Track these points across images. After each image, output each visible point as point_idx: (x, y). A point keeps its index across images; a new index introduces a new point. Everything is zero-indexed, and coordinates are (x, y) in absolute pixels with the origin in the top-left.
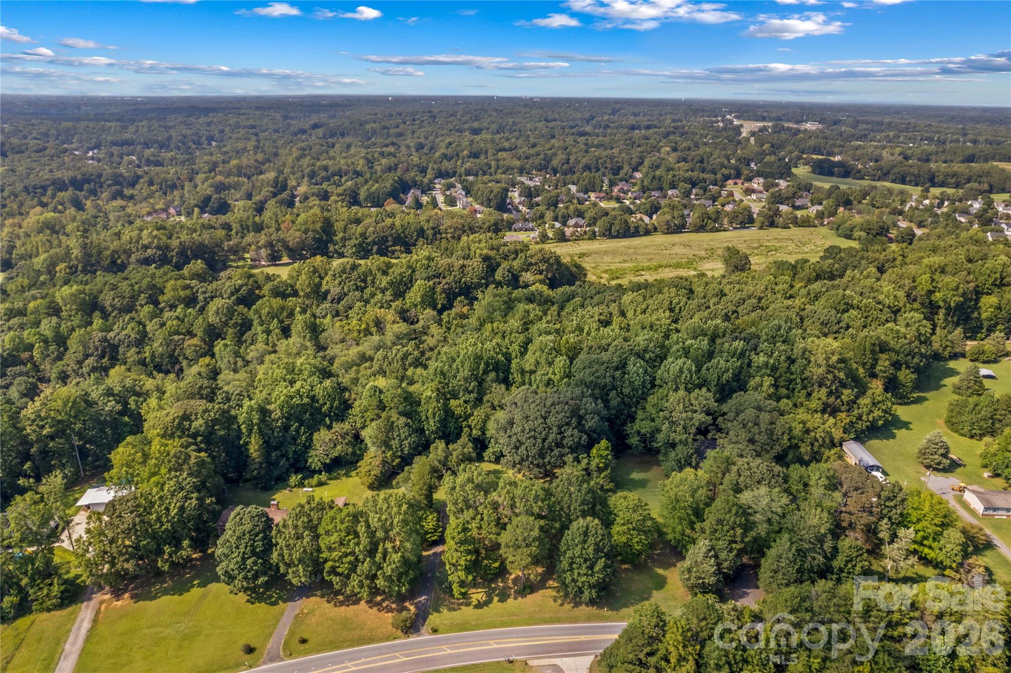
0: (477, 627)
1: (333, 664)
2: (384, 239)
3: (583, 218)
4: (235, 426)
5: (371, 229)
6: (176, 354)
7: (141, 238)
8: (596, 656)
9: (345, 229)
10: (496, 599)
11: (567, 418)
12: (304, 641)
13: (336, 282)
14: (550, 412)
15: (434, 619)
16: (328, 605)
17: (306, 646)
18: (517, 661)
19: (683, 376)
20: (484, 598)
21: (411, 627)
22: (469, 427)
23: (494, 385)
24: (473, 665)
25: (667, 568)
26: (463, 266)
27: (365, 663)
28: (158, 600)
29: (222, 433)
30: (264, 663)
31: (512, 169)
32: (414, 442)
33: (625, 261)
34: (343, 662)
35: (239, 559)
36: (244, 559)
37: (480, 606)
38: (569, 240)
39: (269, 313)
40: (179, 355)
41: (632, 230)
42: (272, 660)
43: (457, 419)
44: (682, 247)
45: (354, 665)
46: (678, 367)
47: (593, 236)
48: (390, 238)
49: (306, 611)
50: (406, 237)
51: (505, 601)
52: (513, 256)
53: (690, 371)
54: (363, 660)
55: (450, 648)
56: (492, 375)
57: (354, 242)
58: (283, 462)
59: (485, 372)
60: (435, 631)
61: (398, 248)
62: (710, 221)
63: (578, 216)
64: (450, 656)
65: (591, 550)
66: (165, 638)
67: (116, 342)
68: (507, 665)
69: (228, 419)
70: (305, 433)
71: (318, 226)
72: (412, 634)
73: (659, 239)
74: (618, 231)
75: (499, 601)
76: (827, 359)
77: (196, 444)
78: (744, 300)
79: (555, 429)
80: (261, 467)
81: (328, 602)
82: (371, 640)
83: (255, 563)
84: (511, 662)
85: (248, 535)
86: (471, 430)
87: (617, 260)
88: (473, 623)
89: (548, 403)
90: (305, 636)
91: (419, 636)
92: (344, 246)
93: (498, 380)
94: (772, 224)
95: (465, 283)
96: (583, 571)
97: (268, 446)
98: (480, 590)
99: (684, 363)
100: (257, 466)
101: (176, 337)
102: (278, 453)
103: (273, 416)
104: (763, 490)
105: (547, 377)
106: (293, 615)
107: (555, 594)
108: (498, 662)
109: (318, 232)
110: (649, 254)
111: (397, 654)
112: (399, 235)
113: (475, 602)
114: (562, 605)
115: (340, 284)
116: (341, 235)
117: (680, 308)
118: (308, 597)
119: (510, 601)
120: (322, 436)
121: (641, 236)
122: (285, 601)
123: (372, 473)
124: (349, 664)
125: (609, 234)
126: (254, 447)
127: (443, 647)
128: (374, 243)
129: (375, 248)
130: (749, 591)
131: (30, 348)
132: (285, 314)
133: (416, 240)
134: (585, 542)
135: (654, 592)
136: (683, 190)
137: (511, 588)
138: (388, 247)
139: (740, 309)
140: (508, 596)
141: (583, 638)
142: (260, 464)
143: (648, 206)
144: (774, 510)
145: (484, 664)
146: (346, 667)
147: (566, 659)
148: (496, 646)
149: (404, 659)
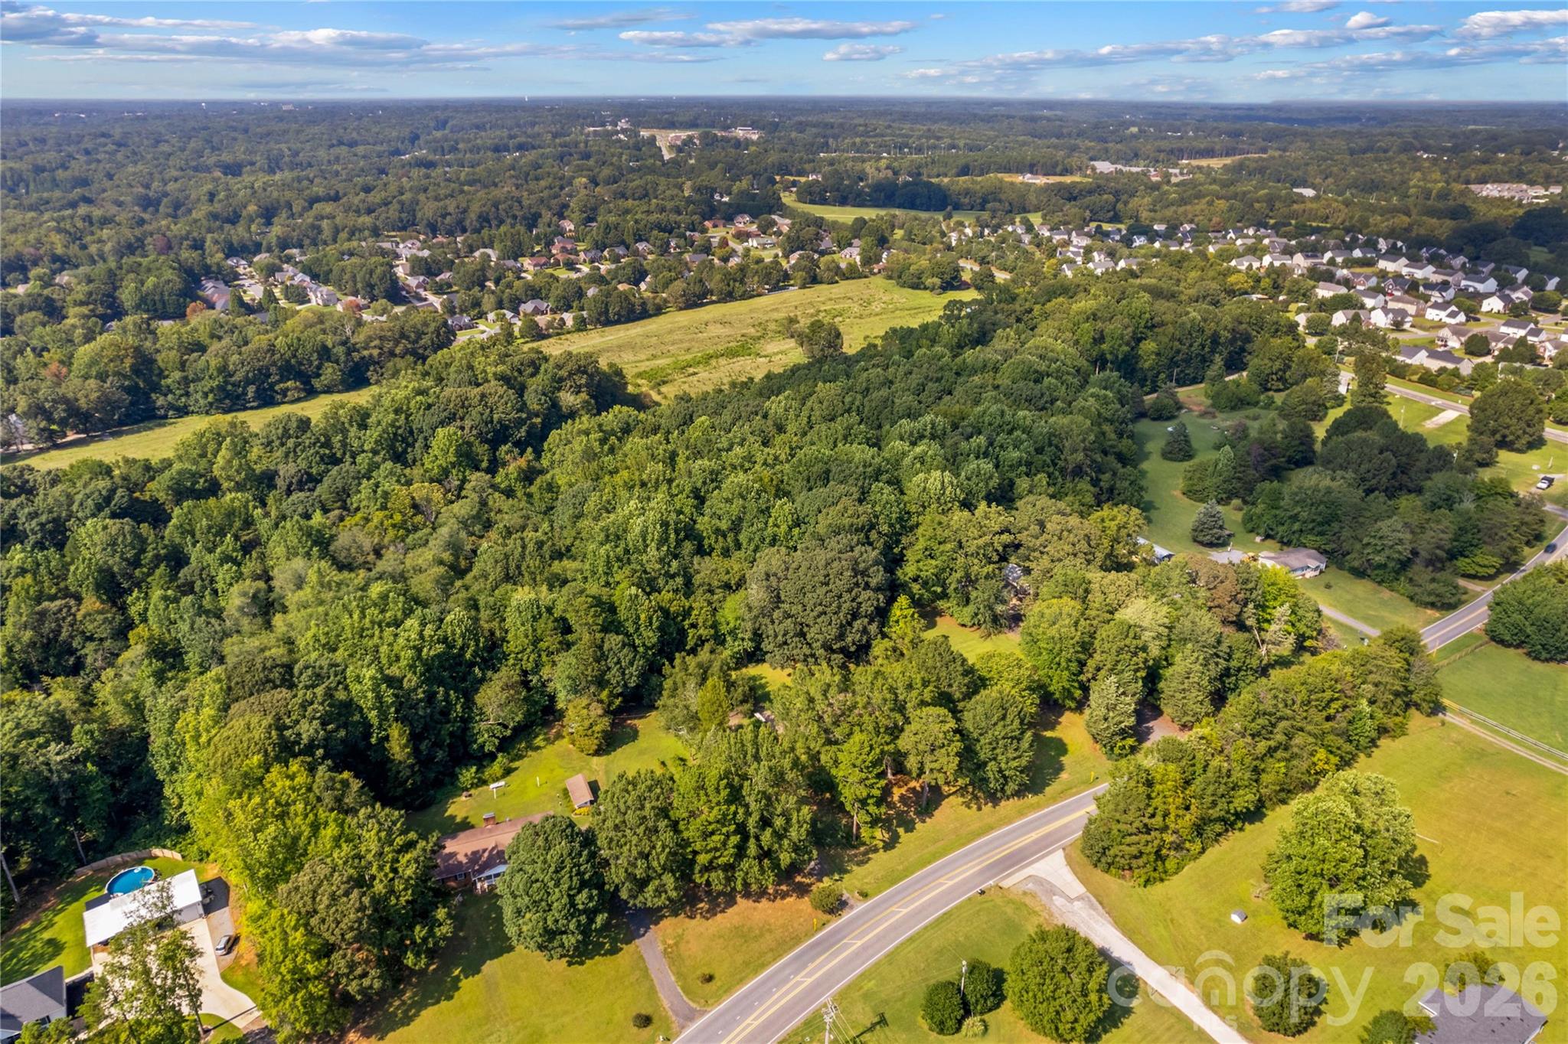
0: (907, 872)
1: (778, 986)
2: (263, 374)
5: (234, 358)
8: (1063, 849)
9: (181, 363)
10: (901, 830)
12: (710, 979)
15: (853, 881)
16: (694, 922)
17: (718, 982)
18: (986, 889)
20: (887, 836)
24: (945, 914)
27: (817, 968)
30: (682, 1027)
31: (360, 231)
34: (786, 980)
37: (889, 846)
38: (549, 336)
39: (209, 527)
40: (72, 637)
41: (638, 309)
42: (689, 1019)
43: (675, 618)
44: (719, 325)
45: (805, 977)
47: (582, 326)
48: (273, 370)
49: (671, 942)
50: (301, 364)
51: (915, 829)
52: (530, 370)
54: (812, 965)
55: (903, 907)
57: (207, 384)
60: (863, 895)
61: (289, 384)
63: (533, 298)
64: (910, 916)
70: (458, 699)
71: (125, 365)
72: (841, 911)
74: (618, 313)
75: (907, 832)
81: (691, 917)
82: (797, 940)
83: (591, 898)
84: (983, 892)
85: (568, 860)
87: (643, 357)
88: (901, 867)
90: (707, 971)
91: (852, 909)
92: (187, 394)
93: (696, 552)
94: (814, 280)
95: (500, 421)
100: (408, 772)
103: (405, 684)
104: (1139, 602)
106: (659, 954)
107: (961, 800)
108: (970, 899)
109: (125, 377)
110: (682, 341)
112: (288, 362)
113: (880, 844)
114: (979, 809)
116: (177, 375)
118: (656, 923)
119: (919, 826)
120: (493, 696)
121: (650, 316)
122: (628, 942)
123: (597, 728)
124: (798, 978)
125: (607, 319)
126: (398, 743)
127: (894, 909)
128: (248, 382)
129: (251, 390)
133: (319, 367)
135: (1062, 758)
136: (658, 243)
137: (907, 812)
138: (272, 386)
140: (913, 822)
141: (1034, 836)
142: (412, 767)
143: (629, 270)
144: (1160, 622)
145: (957, 908)
146: (799, 983)
147: (1036, 865)
148: (950, 883)
149: (860, 942)
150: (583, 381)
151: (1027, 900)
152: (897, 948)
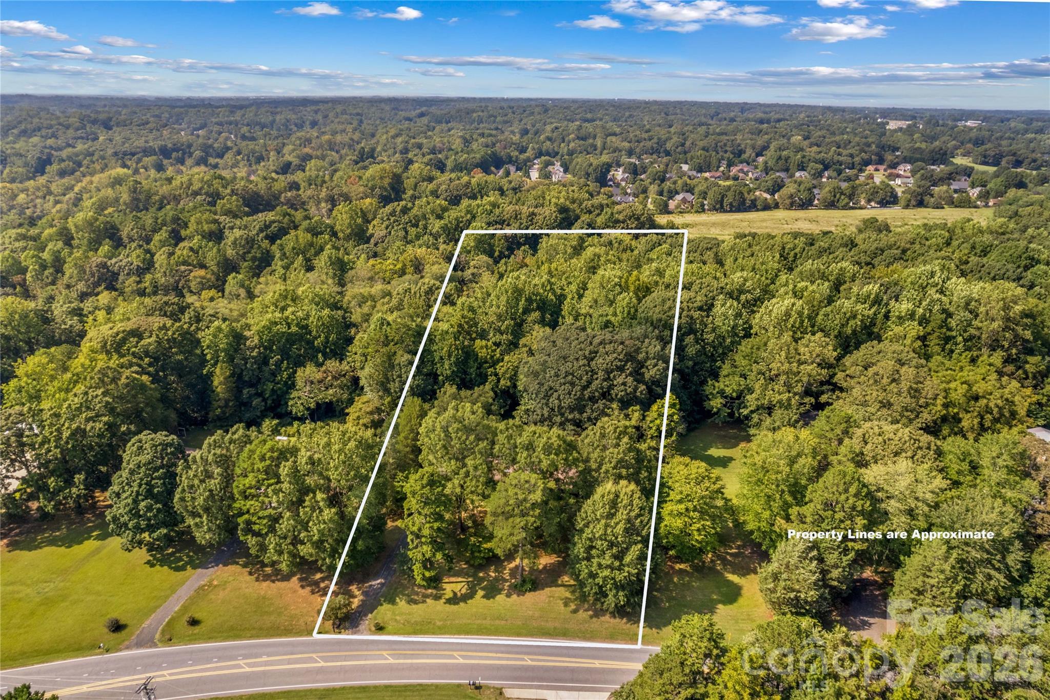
0: (442, 630)
1: (221, 659)
3: (693, 194)
4: (198, 352)
5: (443, 187)
6: (180, 285)
7: (191, 184)
9: (416, 186)
10: (481, 593)
11: (620, 360)
12: (194, 622)
13: (383, 226)
14: (596, 352)
15: (384, 612)
16: (249, 578)
17: (196, 629)
18: (488, 687)
19: (791, 320)
20: (464, 591)
21: (347, 619)
22: (496, 375)
23: (536, 327)
24: (421, 685)
25: (744, 575)
26: (533, 214)
27: (266, 664)
28: (39, 551)
29: (180, 357)
30: (128, 648)
31: (620, 151)
32: (418, 386)
34: (236, 659)
35: (130, 501)
36: (136, 502)
37: (455, 600)
39: (294, 248)
41: (748, 203)
42: (139, 645)
43: (481, 363)
44: (807, 222)
45: (249, 665)
46: (784, 308)
47: (702, 210)
49: (215, 583)
51: (493, 597)
52: (597, 212)
53: (800, 314)
54: (265, 658)
56: (536, 315)
58: (256, 401)
59: (526, 311)
60: (380, 629)
62: (843, 197)
63: (687, 192)
64: (391, 668)
65: (620, 529)
66: (20, 600)
67: (116, 269)
68: (470, 691)
69: (189, 341)
70: (288, 368)
71: (387, 181)
72: (345, 628)
73: (780, 214)
74: (731, 204)
75: (484, 597)
77: (139, 366)
78: (883, 251)
79: (601, 374)
80: (226, 406)
81: (251, 574)
82: (287, 632)
83: (149, 508)
84: (478, 688)
85: (143, 469)
86: (499, 380)
87: (727, 233)
88: (439, 623)
89: (596, 341)
90: (197, 616)
91: (355, 633)
93: (542, 322)
94: (921, 204)
96: (607, 560)
97: (238, 380)
98: (460, 579)
99: (793, 305)
100: (222, 403)
101: (183, 268)
102: (253, 391)
103: (248, 343)
104: (903, 464)
105: (605, 319)
106: (196, 586)
107: (568, 595)
108: (459, 685)
109: (386, 189)
110: (767, 227)
111: (314, 656)
113: (449, 595)
114: (575, 611)
115: (387, 228)
116: (411, 192)
118: (225, 565)
119: (501, 598)
120: (308, 372)
121: (758, 210)
122: (194, 567)
123: (361, 422)
124: (241, 662)
125: (719, 207)
126: (219, 379)
127: (384, 653)
131: (24, 271)
132: (313, 251)
134: (611, 516)
135: (720, 606)
136: (813, 172)
137: (506, 581)
139: (876, 261)
140: (499, 591)
142: (227, 401)
143: (770, 183)
144: (920, 495)
145: (437, 686)
146: (239, 666)
148: (461, 661)
149: (322, 664)
152: (343, 688)
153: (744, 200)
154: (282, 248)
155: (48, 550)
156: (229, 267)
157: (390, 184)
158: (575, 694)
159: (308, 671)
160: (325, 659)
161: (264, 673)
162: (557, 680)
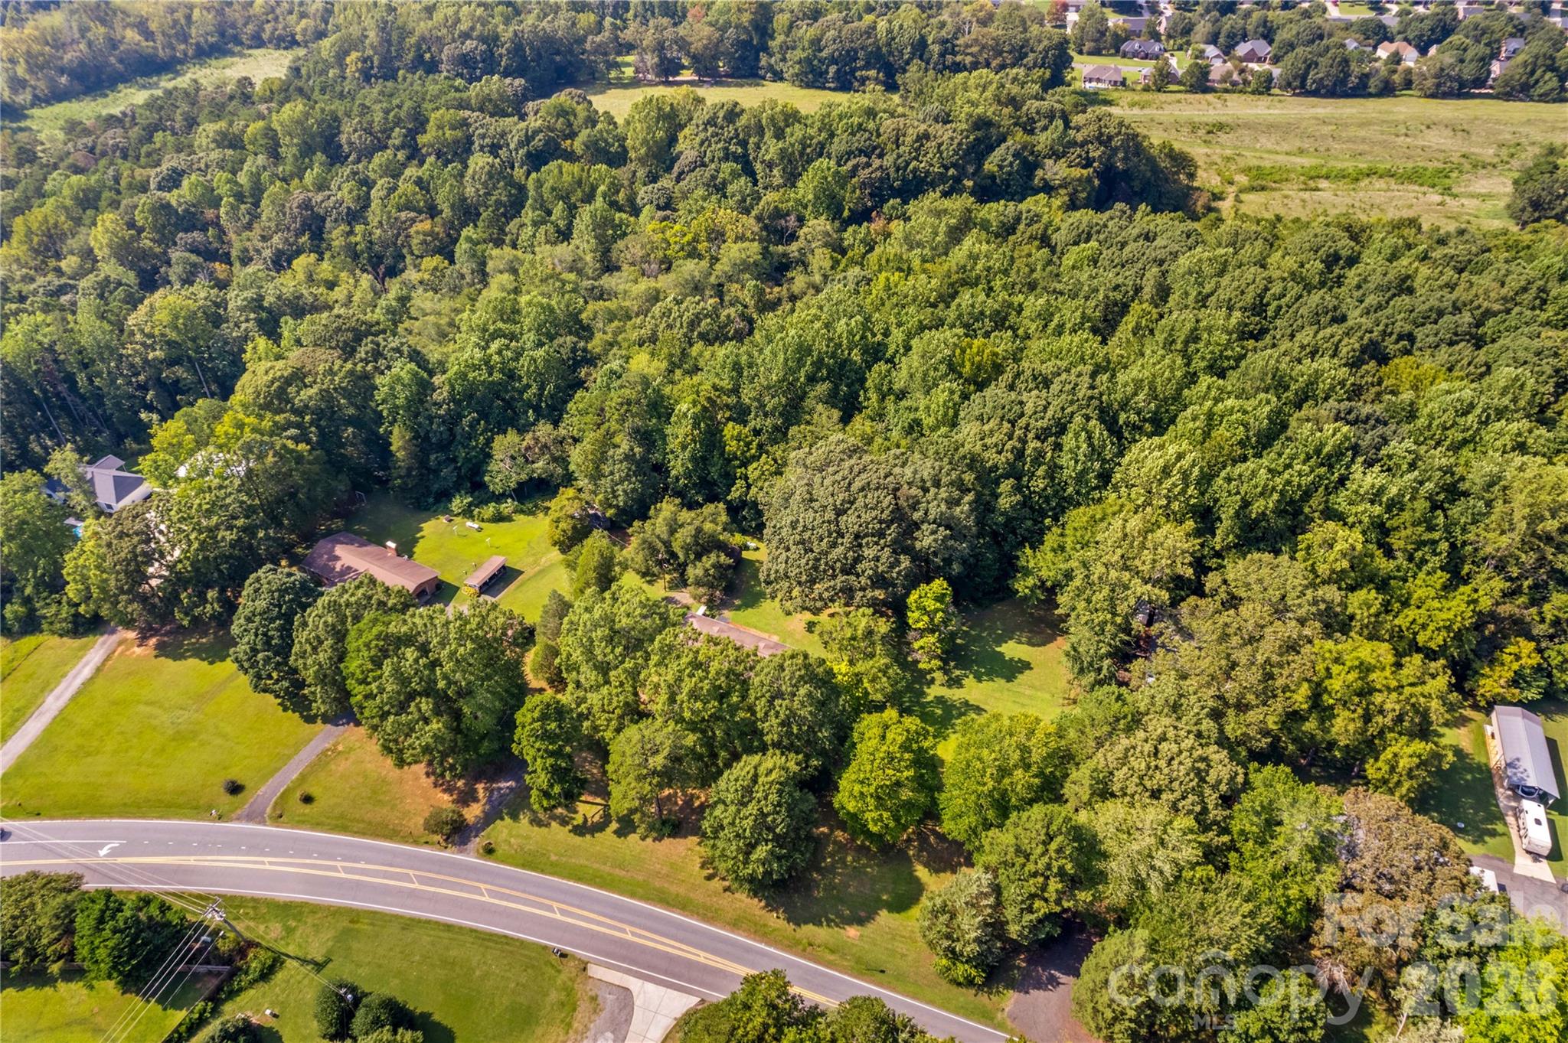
0: (555, 869)
1: (322, 855)
2: (851, 56)
3: (1270, 42)
4: (372, 407)
5: (831, 34)
6: (399, 242)
8: (703, 1001)
9: (791, 27)
10: (613, 827)
11: (881, 522)
12: (308, 799)
13: (698, 140)
14: (852, 503)
15: (503, 831)
17: (307, 809)
18: (574, 957)
19: (1167, 484)
20: (596, 818)
21: (457, 832)
22: (746, 478)
23: (820, 407)
24: (506, 937)
25: (937, 871)
26: (926, 136)
27: (363, 872)
30: (239, 819)
32: (634, 490)
33: (1301, 152)
34: (333, 858)
37: (581, 830)
39: (553, 189)
40: (403, 246)
41: (1353, 80)
42: (250, 817)
43: (729, 461)
44: (1448, 132)
45: (346, 870)
46: (1161, 462)
47: (1264, 87)
48: (861, 54)
49: (340, 748)
50: (890, 53)
51: (625, 835)
52: (1044, 122)
53: (1186, 474)
54: (362, 865)
55: (492, 894)
56: (822, 388)
57: (798, 54)
58: (446, 471)
59: (812, 379)
60: (489, 851)
61: (872, 73)
62: (1548, 75)
63: (1264, 36)
64: (483, 907)
66: (155, 729)
67: (322, 212)
68: (554, 959)
70: (485, 431)
71: (746, 18)
72: (454, 844)
73: (1407, 107)
74: (1320, 82)
75: (615, 832)
76: (1534, 519)
77: (298, 426)
79: (847, 540)
80: (409, 475)
81: (377, 744)
84: (563, 955)
86: (749, 487)
87: (1285, 148)
88: (553, 858)
90: (313, 792)
91: (461, 852)
92: (784, 60)
93: (831, 400)
95: (915, 170)
97: (422, 441)
98: (599, 800)
99: (1180, 457)
100: (403, 472)
101: (403, 215)
102: (442, 456)
103: (435, 396)
104: (1153, 814)
105: (912, 416)
106: (320, 749)
108: (545, 947)
109: (745, 30)
110: (1364, 140)
111: (411, 872)
112: (879, 48)
113: (579, 820)
114: (709, 879)
115: (702, 143)
116: (782, 38)
117: (1280, 307)
119: (633, 838)
120: (505, 444)
121: (1370, 95)
124: (339, 864)
125: (1301, 86)
126: (398, 440)
127: (482, 887)
128: (833, 61)
129: (833, 69)
130: (1063, 978)
131: (216, 203)
132: (579, 194)
133: (908, 63)
135: (884, 913)
138: (853, 70)
140: (636, 830)
141: (702, 957)
142: (409, 469)
144: (1158, 863)
145: (522, 942)
146: (335, 869)
147: (650, 987)
148: (558, 916)
149: (416, 886)
150: (1097, 154)
151: (584, 1006)
152: (428, 922)
153: (1347, 75)
154: (539, 184)
155: (193, 662)
156: (467, 213)
157: (751, 22)
158: (662, 990)
159: (400, 891)
160: (422, 881)
161: (358, 883)
162: (648, 968)
